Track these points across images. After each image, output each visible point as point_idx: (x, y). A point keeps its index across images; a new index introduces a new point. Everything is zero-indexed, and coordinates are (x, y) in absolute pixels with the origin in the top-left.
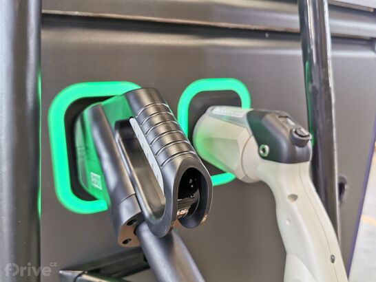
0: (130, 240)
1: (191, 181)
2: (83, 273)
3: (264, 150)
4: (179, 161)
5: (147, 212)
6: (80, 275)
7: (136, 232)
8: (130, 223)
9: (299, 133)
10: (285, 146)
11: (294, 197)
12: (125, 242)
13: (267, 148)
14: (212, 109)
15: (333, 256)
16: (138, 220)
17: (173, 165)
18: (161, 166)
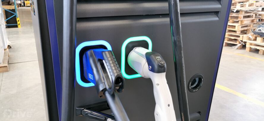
0: (102, 96)
1: (120, 80)
2: (85, 109)
3: (150, 67)
4: (116, 74)
5: (107, 87)
6: (83, 109)
7: (104, 94)
8: (102, 91)
9: (161, 63)
10: (156, 67)
11: (158, 84)
12: (101, 97)
13: (151, 67)
14: (135, 49)
15: (169, 104)
16: (105, 90)
17: (114, 76)
18: (111, 76)
